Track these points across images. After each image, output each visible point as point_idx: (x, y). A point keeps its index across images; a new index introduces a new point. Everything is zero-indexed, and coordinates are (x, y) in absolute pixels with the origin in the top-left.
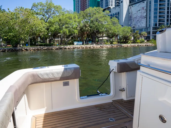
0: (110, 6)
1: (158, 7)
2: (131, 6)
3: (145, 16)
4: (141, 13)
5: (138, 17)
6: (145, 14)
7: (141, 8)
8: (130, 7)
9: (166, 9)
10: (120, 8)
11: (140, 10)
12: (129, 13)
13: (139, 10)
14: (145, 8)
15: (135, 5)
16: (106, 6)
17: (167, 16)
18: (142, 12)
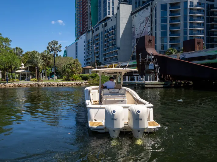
0: (109, 14)
1: (168, 16)
2: (134, 15)
3: (150, 33)
6: (149, 29)
7: (145, 18)
8: (132, 17)
9: (182, 19)
10: (116, 19)
11: (144, 21)
12: (132, 27)
13: (142, 22)
15: (138, 14)
16: (104, 16)
17: (184, 32)
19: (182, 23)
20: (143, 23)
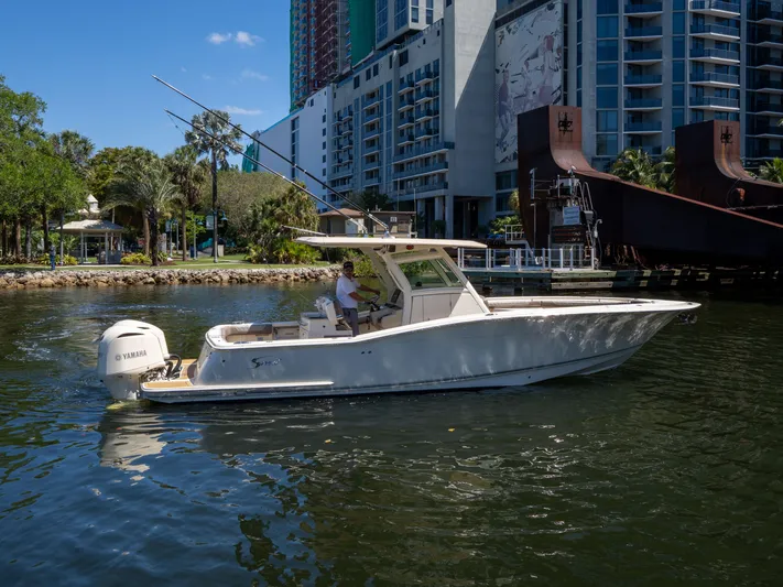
0: (415, 20)
2: (504, 28)
3: (559, 92)
4: (542, 69)
5: (531, 97)
6: (557, 79)
7: (542, 39)
8: (498, 33)
9: (667, 48)
10: (440, 37)
11: (540, 52)
12: (498, 71)
13: (532, 52)
14: (558, 42)
15: (520, 24)
16: (397, 27)
17: (674, 92)
18: (546, 68)
19: (666, 62)
20: (535, 56)
